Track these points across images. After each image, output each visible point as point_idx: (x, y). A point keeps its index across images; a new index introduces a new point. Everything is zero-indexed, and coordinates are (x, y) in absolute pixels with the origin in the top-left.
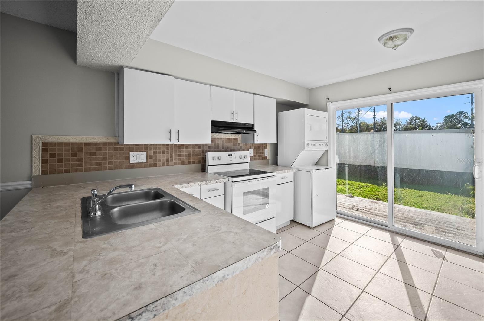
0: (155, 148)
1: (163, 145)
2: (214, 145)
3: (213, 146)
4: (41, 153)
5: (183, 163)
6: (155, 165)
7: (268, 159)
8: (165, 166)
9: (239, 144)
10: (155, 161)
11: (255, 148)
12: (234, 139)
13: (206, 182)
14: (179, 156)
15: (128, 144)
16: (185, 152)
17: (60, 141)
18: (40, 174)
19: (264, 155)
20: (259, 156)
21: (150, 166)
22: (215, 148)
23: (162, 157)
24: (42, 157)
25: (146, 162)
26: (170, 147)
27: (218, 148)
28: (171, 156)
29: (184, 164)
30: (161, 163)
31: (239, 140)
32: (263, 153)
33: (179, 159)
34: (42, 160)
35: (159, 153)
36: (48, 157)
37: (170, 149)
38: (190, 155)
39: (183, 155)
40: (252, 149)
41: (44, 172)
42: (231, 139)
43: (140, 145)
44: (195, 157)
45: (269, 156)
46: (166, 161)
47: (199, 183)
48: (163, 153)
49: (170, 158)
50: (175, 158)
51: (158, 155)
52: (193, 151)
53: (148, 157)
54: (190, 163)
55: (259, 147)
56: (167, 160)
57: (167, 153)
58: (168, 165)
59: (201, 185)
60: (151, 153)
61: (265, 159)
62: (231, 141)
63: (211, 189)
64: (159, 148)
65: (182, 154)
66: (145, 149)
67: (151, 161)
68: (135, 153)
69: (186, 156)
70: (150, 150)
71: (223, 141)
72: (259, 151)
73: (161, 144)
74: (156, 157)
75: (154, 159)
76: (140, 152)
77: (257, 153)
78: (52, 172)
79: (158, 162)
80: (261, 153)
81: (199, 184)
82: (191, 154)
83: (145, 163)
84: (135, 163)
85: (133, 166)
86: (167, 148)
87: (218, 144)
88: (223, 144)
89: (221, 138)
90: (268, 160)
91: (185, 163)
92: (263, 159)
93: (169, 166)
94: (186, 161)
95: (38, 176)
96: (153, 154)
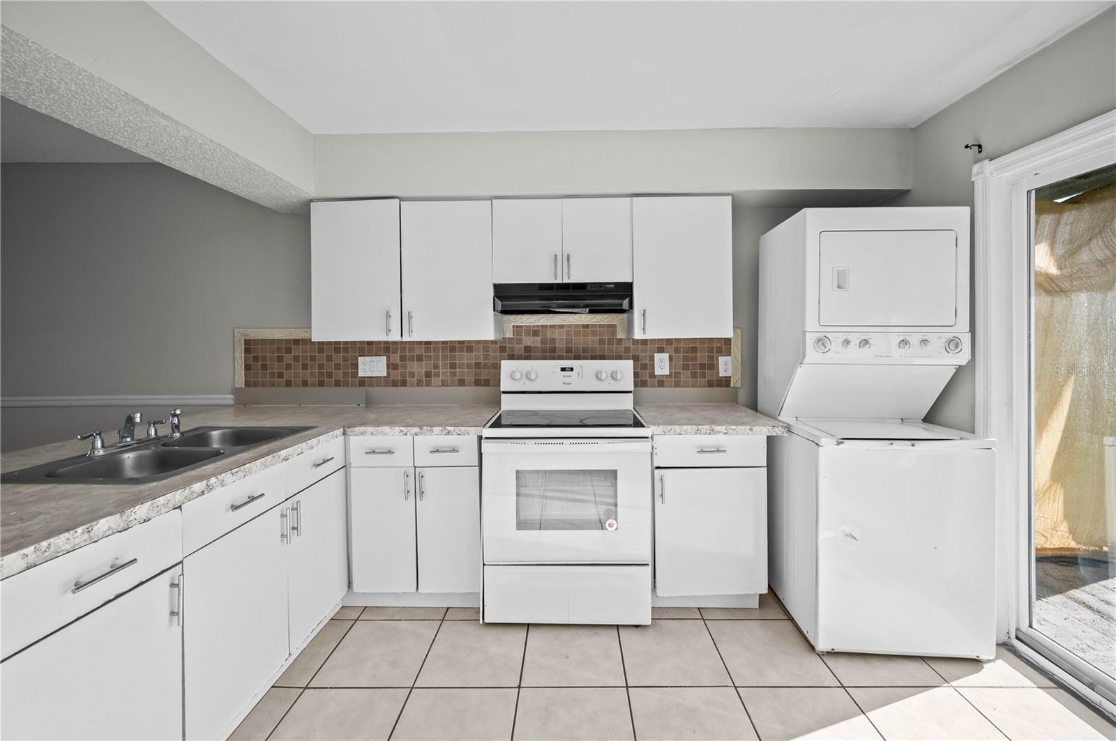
0: (404, 349)
1: (420, 343)
2: (541, 344)
3: (539, 345)
4: (243, 355)
5: (462, 383)
6: (404, 383)
7: (732, 386)
8: (422, 386)
9: (621, 340)
10: (403, 374)
11: (677, 350)
12: (600, 326)
13: (421, 429)
14: (453, 366)
15: (355, 342)
16: (465, 358)
17: (264, 337)
18: (243, 386)
19: (718, 373)
20: (694, 375)
21: (395, 384)
22: (544, 351)
23: (418, 368)
24: (245, 361)
25: (386, 375)
26: (434, 348)
27: (553, 350)
28: (436, 367)
29: (464, 386)
30: (415, 380)
31: (619, 329)
32: (713, 366)
33: (453, 374)
34: (245, 365)
35: (412, 359)
36: (251, 361)
37: (434, 352)
38: (478, 365)
39: (462, 366)
40: (668, 354)
41: (247, 384)
42: (594, 326)
43: (376, 342)
44: (491, 370)
45: (739, 376)
46: (426, 376)
47: (401, 428)
48: (420, 358)
49: (433, 371)
50: (445, 372)
51: (408, 363)
52: (486, 357)
53: (390, 366)
54: (478, 383)
55: (694, 350)
56: (428, 375)
57: (427, 359)
58: (428, 384)
59: (409, 433)
60: (396, 358)
61: (720, 386)
62: (594, 333)
63: (442, 447)
64: (412, 350)
65: (459, 363)
66: (384, 350)
67: (397, 375)
68: (368, 359)
69: (469, 366)
70: (393, 353)
71: (568, 333)
72: (695, 359)
73: (414, 342)
74: (405, 367)
75: (401, 370)
76: (376, 356)
77: (685, 367)
78: (256, 385)
79: (409, 377)
80: (702, 366)
81: (402, 431)
82: (480, 363)
83: (384, 377)
84: (368, 377)
85: (363, 382)
86: (427, 350)
87: (553, 340)
88: (569, 341)
89: (562, 327)
90: (736, 389)
91: (466, 383)
92: (711, 384)
93: (431, 386)
94: (470, 378)
95: (241, 388)
96: (400, 361)
